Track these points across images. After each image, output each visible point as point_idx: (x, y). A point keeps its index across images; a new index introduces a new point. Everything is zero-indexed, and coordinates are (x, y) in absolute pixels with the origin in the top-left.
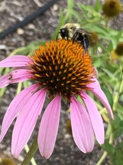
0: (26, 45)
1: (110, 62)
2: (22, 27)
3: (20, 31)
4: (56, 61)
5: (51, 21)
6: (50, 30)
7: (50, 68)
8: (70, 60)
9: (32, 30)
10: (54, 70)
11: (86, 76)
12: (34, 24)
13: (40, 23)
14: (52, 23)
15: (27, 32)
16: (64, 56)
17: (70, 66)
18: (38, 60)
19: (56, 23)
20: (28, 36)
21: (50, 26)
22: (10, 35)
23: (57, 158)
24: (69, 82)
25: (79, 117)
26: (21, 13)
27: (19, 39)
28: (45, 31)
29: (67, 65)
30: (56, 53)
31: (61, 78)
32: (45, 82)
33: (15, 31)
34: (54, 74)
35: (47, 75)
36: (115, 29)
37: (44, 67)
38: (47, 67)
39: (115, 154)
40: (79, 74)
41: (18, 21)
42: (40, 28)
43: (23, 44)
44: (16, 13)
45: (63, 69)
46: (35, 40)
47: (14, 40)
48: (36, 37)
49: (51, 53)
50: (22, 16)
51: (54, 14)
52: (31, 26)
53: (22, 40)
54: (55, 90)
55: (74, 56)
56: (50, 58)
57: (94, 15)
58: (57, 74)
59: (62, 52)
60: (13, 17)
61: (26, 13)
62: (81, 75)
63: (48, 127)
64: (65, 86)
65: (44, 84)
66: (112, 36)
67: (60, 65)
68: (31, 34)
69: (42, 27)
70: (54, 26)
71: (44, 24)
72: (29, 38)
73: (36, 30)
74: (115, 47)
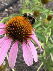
0: (9, 16)
1: (45, 23)
2: (7, 8)
3: (6, 10)
4: (16, 26)
5: (20, 5)
6: (19, 9)
7: (13, 29)
8: (22, 25)
9: (11, 9)
10: (15, 30)
11: (29, 32)
12: (12, 7)
13: (15, 6)
14: (20, 6)
15: (9, 10)
16: (20, 24)
17: (22, 28)
18: (8, 25)
19: (22, 6)
20: (10, 12)
21: (19, 7)
22: (2, 12)
23: (22, 65)
24: (22, 35)
25: (26, 50)
26: (6, 2)
27: (6, 13)
28: (17, 10)
29: (21, 28)
30: (16, 22)
31: (18, 33)
32: (11, 35)
33: (4, 10)
34: (15, 32)
35: (12, 32)
36: (47, 9)
37: (11, 29)
38: (12, 28)
39: (47, 63)
40: (26, 32)
41: (5, 6)
42: (15, 9)
43: (7, 15)
44: (4, 2)
45: (19, 29)
46: (12, 14)
47: (3, 14)
48: (13, 12)
49: (14, 22)
50: (7, 3)
51: (21, 2)
52: (11, 8)
53: (7, 14)
54: (16, 38)
55: (24, 24)
56: (13, 24)
57: (38, 3)
58: (17, 31)
59: (19, 22)
60: (3, 4)
61: (9, 2)
62: (27, 32)
63: (12, 55)
64: (20, 37)
65: (11, 36)
66: (45, 12)
67: (18, 28)
68: (11, 11)
69: (16, 8)
70: (21, 7)
71: (17, 7)
72: (10, 13)
73: (13, 9)
74: (47, 17)
